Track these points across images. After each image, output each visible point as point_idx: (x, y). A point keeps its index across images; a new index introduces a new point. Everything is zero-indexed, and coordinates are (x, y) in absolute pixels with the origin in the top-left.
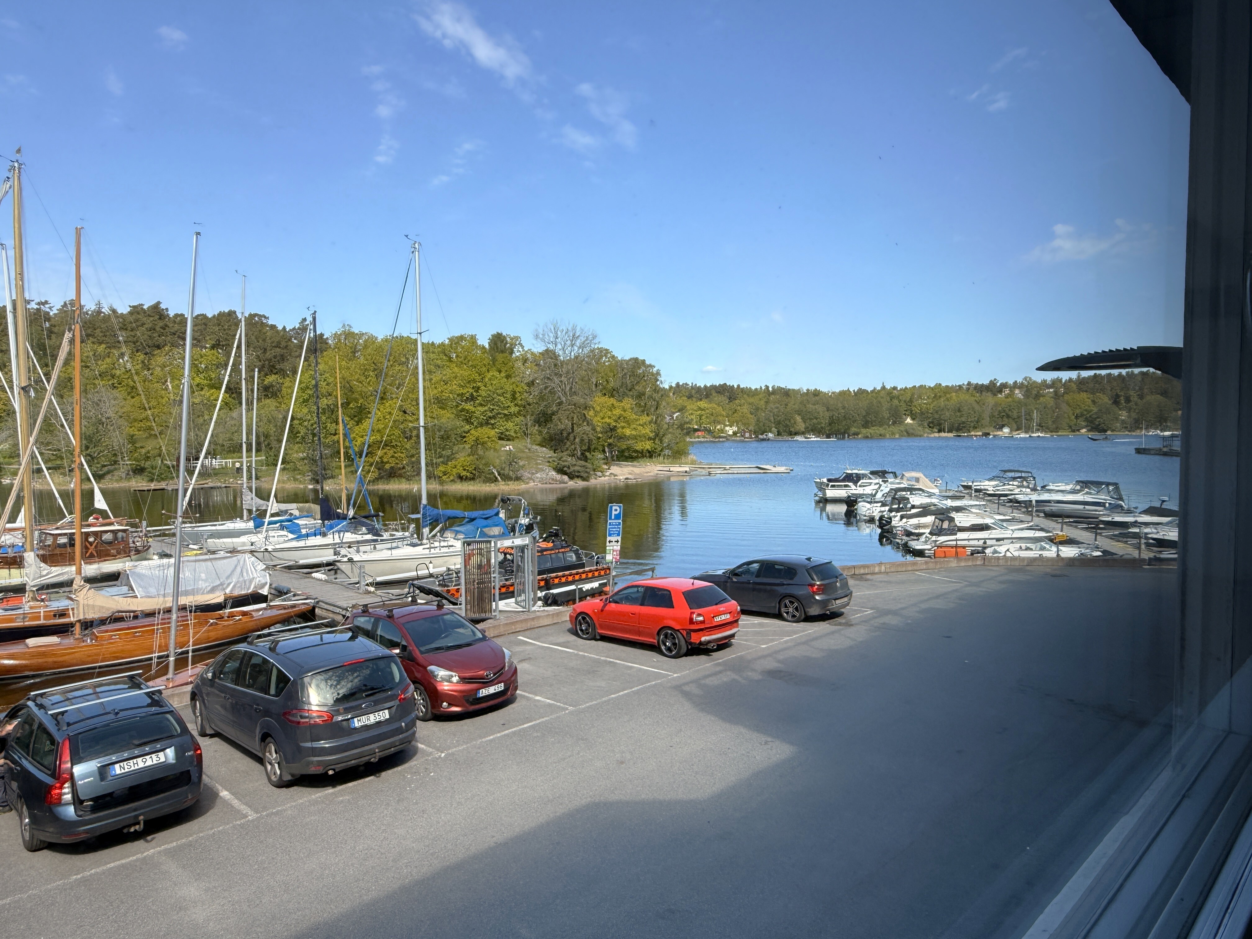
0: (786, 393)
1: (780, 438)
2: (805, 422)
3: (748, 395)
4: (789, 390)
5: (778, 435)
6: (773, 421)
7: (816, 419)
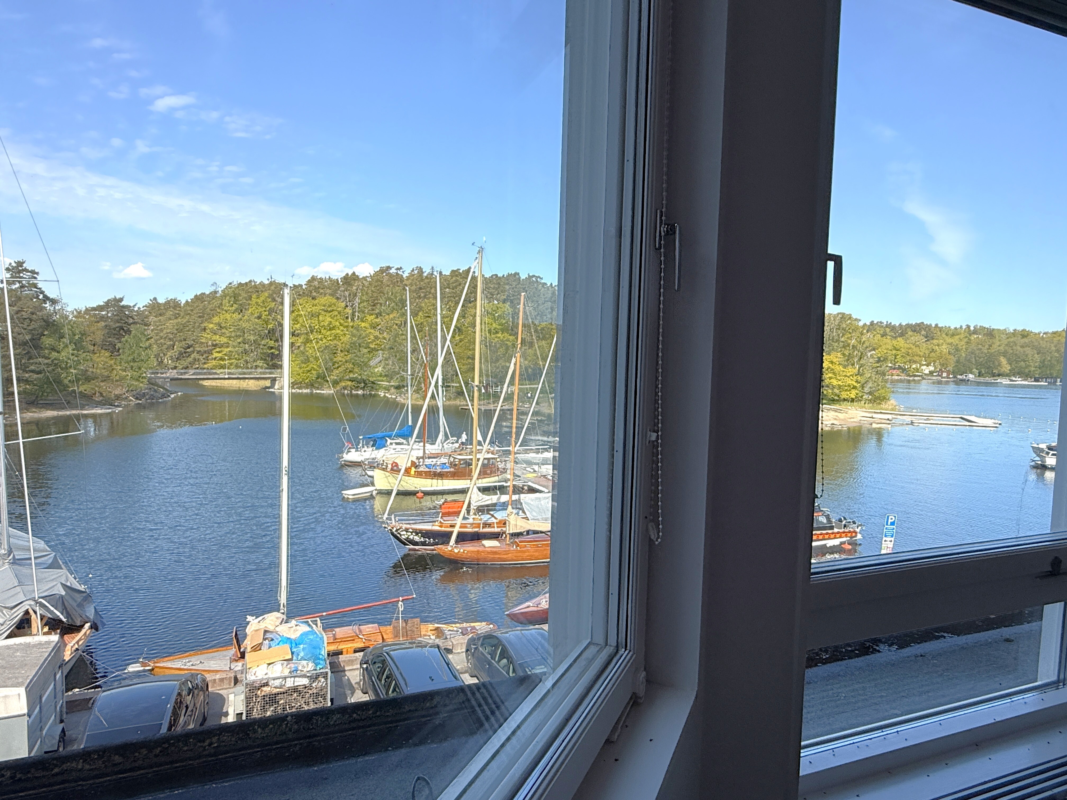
0: (990, 333)
1: (982, 379)
2: (1010, 364)
3: (947, 335)
4: (993, 329)
5: (979, 376)
6: (974, 362)
7: (1025, 361)
